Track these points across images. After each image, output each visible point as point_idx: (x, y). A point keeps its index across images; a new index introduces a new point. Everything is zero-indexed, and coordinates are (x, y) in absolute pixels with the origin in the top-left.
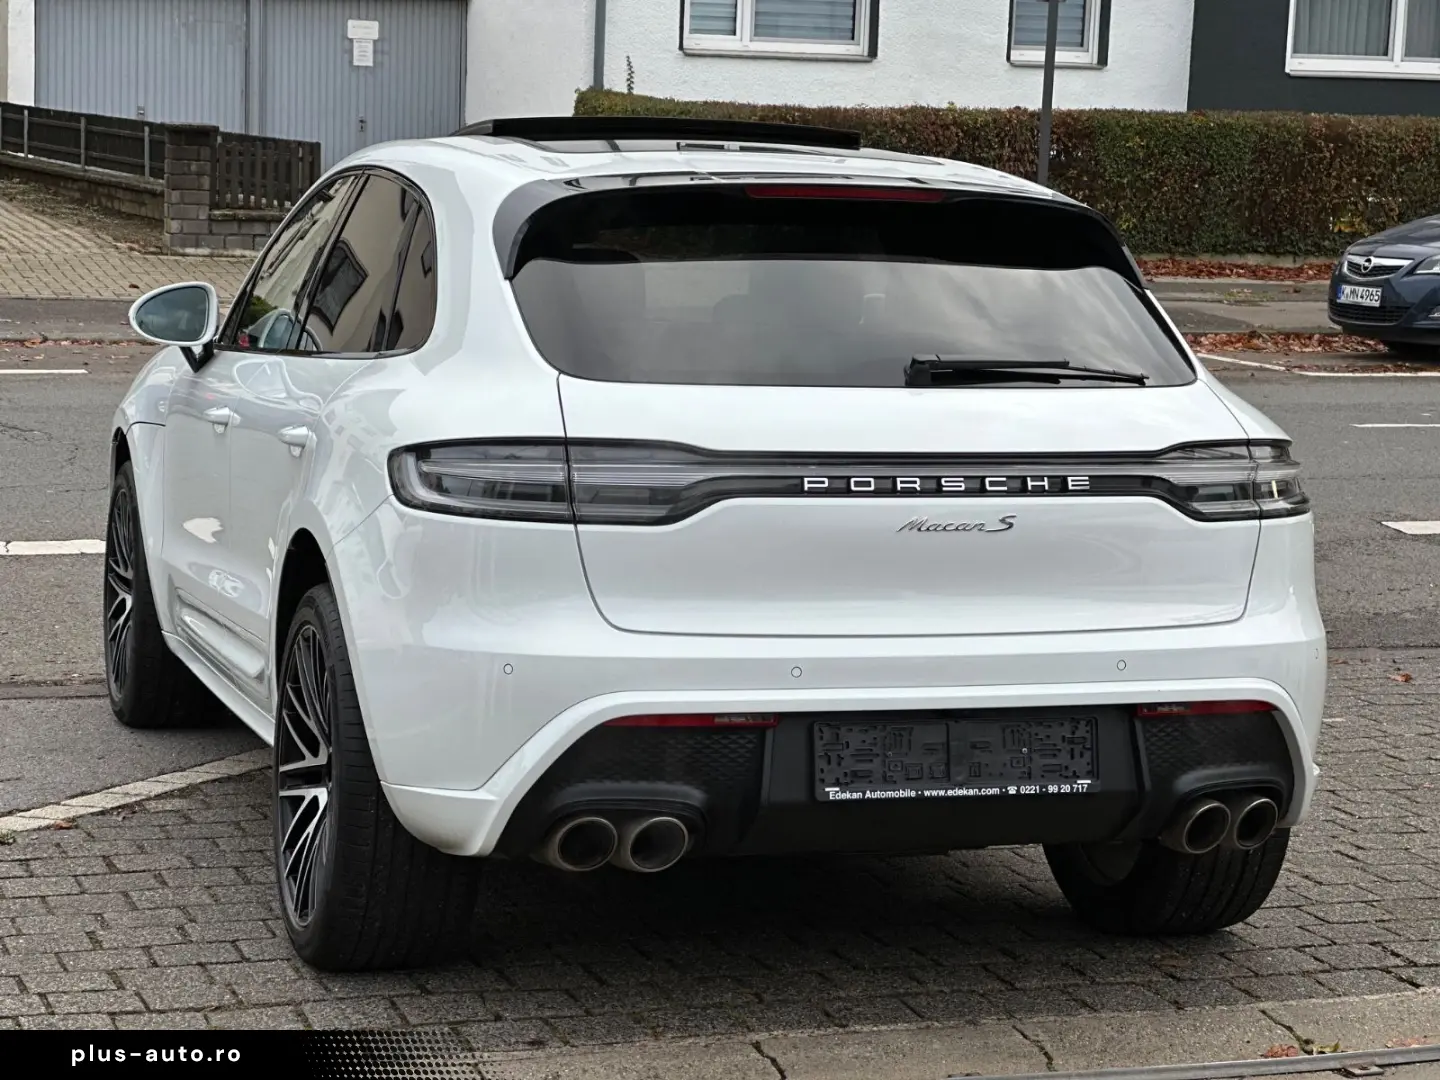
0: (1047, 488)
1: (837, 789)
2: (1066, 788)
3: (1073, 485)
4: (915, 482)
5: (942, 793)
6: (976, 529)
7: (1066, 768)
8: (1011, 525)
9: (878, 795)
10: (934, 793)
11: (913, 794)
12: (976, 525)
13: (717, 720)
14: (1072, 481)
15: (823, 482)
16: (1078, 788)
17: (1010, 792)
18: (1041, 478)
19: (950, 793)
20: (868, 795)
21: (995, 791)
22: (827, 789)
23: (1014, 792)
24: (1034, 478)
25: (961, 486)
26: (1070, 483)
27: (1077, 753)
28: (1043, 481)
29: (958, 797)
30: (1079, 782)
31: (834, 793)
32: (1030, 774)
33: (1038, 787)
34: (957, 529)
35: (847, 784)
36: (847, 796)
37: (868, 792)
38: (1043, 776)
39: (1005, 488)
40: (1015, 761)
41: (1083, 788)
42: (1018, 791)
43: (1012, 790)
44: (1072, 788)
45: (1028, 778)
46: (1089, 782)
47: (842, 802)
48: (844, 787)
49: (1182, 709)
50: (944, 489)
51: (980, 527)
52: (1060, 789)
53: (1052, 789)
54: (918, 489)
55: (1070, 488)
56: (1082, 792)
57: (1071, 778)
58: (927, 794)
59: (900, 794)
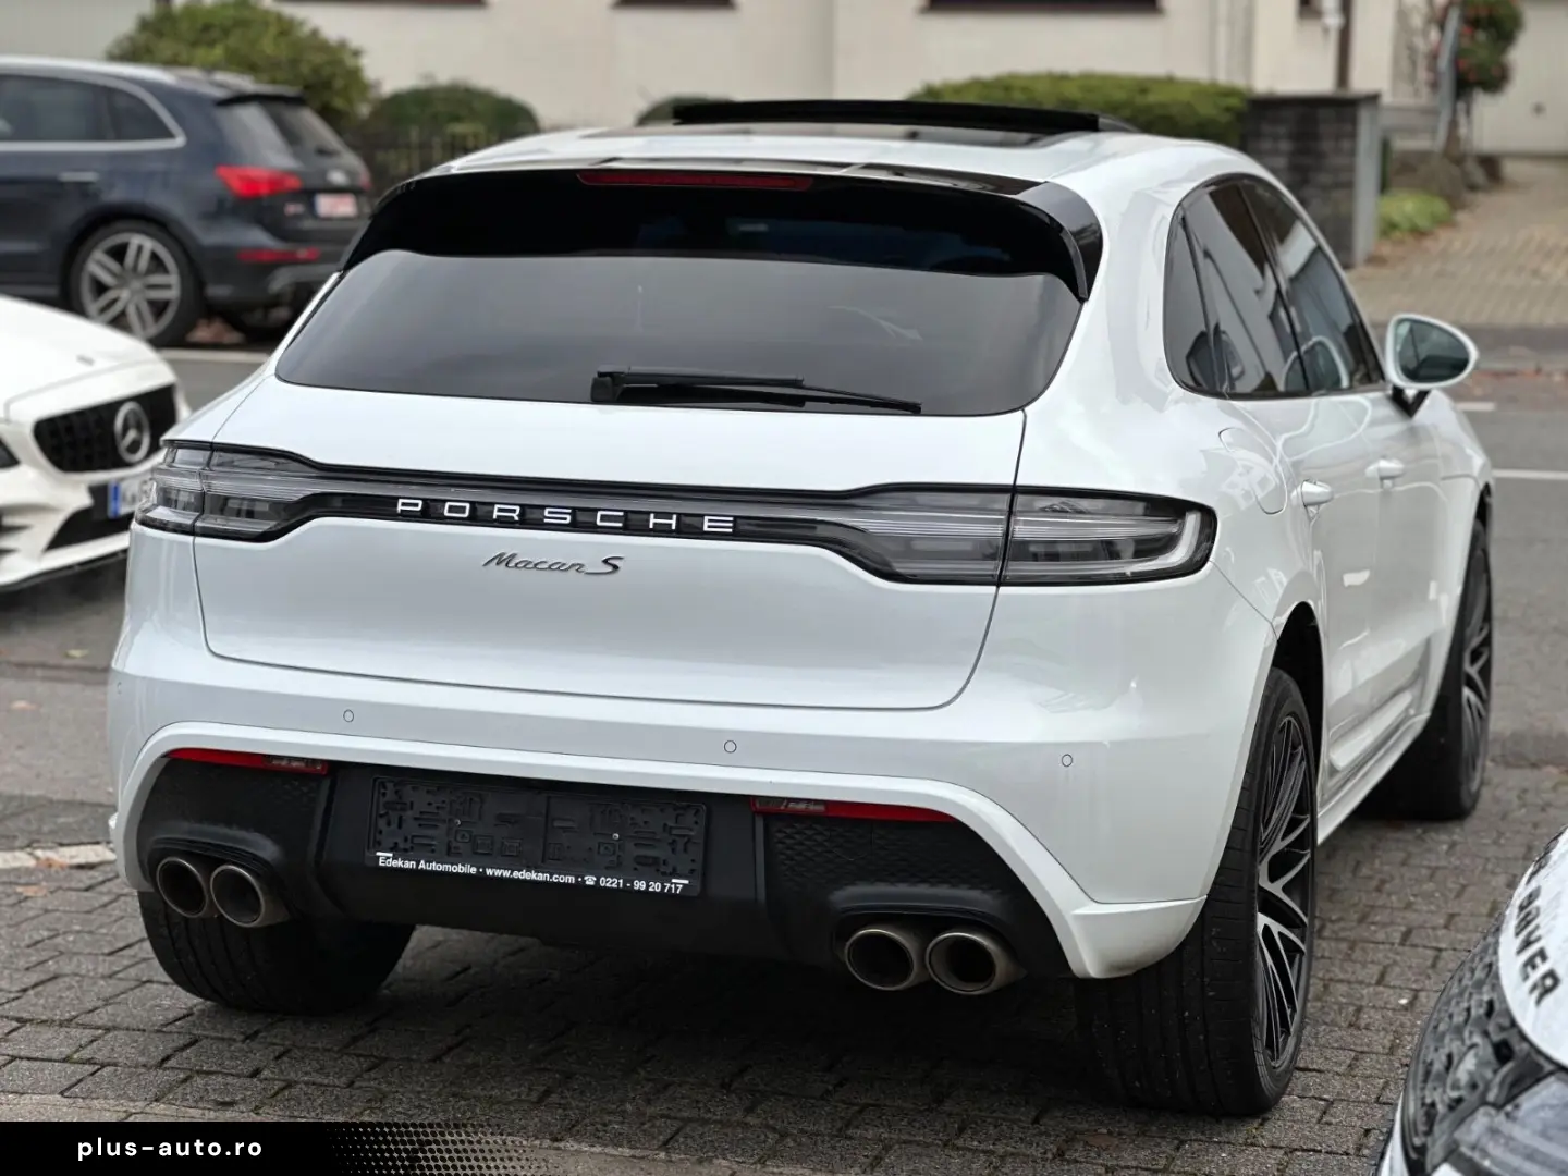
0: (674, 527)
1: (391, 855)
2: (656, 887)
3: (709, 527)
4: (514, 511)
5: (506, 874)
6: (573, 571)
7: (665, 863)
8: (616, 568)
9: (434, 866)
10: (498, 873)
11: (473, 870)
12: (573, 565)
13: (275, 762)
14: (710, 521)
15: (416, 505)
16: (670, 889)
17: (587, 883)
18: (668, 515)
19: (516, 874)
20: (422, 865)
21: (571, 879)
22: (379, 854)
23: (592, 883)
24: (658, 515)
25: (565, 519)
26: (706, 524)
27: (680, 847)
28: (671, 519)
29: (525, 881)
30: (674, 881)
31: (385, 858)
32: (620, 864)
33: (621, 881)
34: (550, 568)
35: (406, 850)
36: (398, 863)
37: (422, 862)
38: (635, 869)
39: (620, 525)
40: (602, 849)
41: (676, 889)
42: (597, 882)
43: (590, 880)
44: (663, 887)
45: (611, 870)
46: (686, 882)
47: (392, 869)
48: (398, 852)
49: (821, 808)
50: (546, 521)
51: (579, 567)
52: (648, 886)
53: (640, 885)
54: (517, 519)
55: (706, 529)
56: (675, 894)
57: (666, 877)
58: (489, 872)
59: (459, 869)
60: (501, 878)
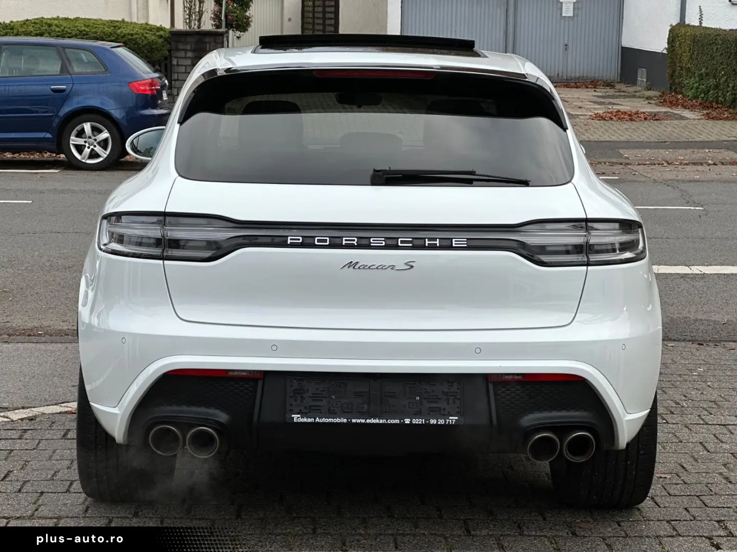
0: (438, 245)
1: (299, 416)
2: (441, 422)
3: (455, 244)
4: (354, 240)
5: (363, 421)
6: (389, 269)
7: (444, 409)
8: (412, 267)
9: (324, 420)
10: (359, 421)
11: (345, 421)
12: (390, 266)
13: (230, 373)
14: (455, 241)
15: (299, 239)
16: (449, 422)
17: (406, 422)
18: (435, 239)
19: (368, 421)
20: (317, 420)
21: (397, 421)
22: (293, 416)
23: (409, 422)
24: (430, 239)
25: (382, 243)
26: (454, 242)
27: (451, 401)
28: (436, 241)
29: (373, 424)
30: (450, 418)
31: (297, 418)
32: (420, 412)
33: (423, 420)
34: (377, 268)
35: (306, 413)
36: (305, 420)
37: (317, 418)
38: (429, 414)
39: (411, 245)
40: (411, 405)
41: (452, 422)
42: (411, 422)
43: (407, 421)
44: (446, 422)
45: (418, 414)
46: (457, 418)
47: (301, 423)
48: (303, 415)
49: (520, 377)
50: (372, 244)
51: (393, 267)
52: (437, 422)
53: (433, 422)
54: (356, 244)
55: (454, 245)
56: (452, 425)
57: (446, 416)
58: (354, 421)
59: (337, 420)
60: (361, 424)
